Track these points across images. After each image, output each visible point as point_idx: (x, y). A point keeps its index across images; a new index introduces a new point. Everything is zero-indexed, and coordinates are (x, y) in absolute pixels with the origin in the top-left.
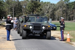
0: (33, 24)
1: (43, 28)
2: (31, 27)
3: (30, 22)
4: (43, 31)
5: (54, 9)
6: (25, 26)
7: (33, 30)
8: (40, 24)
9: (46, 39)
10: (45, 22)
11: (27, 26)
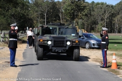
0: (53, 37)
1: (68, 43)
2: (49, 43)
3: (49, 35)
4: (67, 48)
5: (113, 14)
6: (41, 41)
7: (52, 46)
8: (64, 38)
9: (73, 60)
10: (73, 35)
11: (44, 41)
